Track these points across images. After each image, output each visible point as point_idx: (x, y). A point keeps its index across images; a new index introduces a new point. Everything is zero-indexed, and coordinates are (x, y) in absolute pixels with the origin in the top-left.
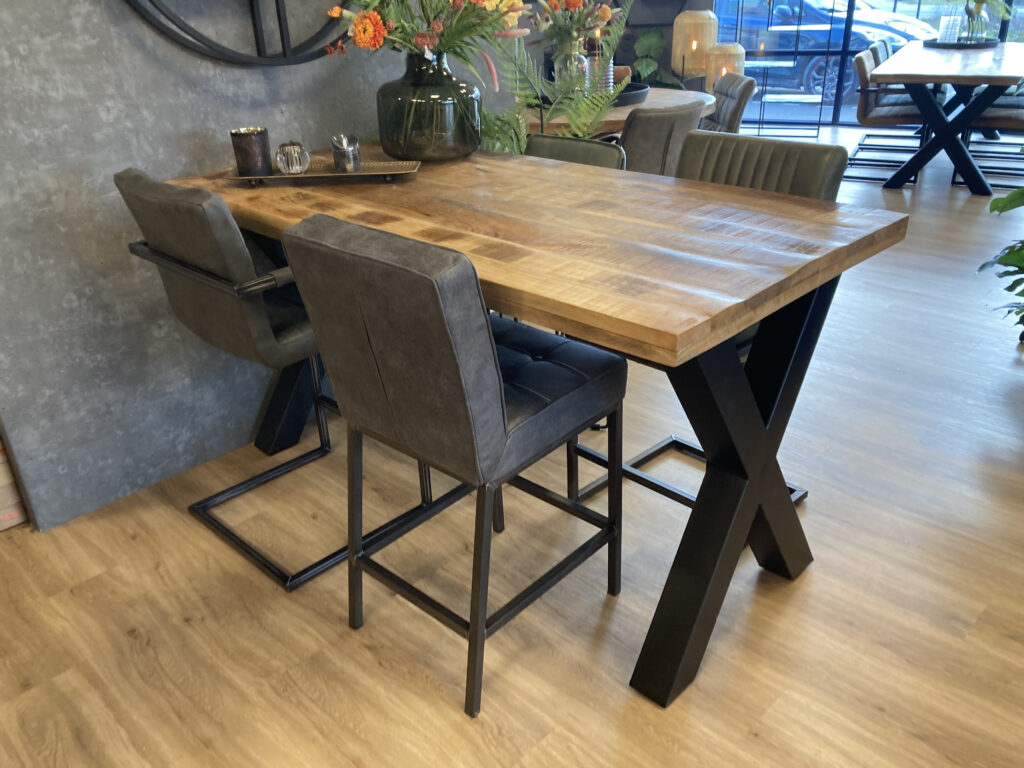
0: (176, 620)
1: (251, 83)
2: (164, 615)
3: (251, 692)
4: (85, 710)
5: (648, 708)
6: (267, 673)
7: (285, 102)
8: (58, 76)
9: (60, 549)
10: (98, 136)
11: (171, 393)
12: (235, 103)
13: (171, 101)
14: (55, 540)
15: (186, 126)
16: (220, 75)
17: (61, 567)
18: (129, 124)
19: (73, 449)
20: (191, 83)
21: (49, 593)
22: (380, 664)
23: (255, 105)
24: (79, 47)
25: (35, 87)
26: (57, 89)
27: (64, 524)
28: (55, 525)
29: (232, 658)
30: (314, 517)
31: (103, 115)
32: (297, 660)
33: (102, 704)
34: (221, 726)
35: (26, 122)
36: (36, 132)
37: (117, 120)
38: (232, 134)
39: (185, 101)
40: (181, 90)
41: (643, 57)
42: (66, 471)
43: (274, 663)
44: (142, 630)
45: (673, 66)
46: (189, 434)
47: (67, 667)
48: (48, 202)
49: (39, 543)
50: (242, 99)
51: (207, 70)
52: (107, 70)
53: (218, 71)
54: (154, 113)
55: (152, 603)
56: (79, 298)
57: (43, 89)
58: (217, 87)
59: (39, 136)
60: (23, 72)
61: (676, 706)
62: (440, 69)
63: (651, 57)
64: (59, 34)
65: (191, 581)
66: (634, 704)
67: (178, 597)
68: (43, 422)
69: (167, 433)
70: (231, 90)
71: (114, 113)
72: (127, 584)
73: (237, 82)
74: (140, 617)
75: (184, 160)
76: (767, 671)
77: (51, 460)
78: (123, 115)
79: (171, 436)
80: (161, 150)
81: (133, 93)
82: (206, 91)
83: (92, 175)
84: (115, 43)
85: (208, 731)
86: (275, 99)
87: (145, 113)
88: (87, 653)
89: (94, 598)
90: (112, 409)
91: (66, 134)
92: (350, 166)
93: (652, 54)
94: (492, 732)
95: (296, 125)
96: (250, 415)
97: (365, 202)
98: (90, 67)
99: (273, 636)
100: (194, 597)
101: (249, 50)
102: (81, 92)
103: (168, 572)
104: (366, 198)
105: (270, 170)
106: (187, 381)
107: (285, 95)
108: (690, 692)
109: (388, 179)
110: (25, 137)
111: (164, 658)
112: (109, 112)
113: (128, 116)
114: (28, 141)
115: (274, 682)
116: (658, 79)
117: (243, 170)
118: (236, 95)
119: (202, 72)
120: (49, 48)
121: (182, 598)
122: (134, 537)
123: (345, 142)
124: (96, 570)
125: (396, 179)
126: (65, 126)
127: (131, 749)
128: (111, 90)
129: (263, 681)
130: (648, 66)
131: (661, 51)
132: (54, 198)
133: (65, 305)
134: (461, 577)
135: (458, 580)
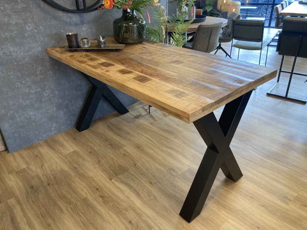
0: (45, 184)
1: (75, 18)
2: (42, 182)
3: (64, 209)
4: (15, 211)
5: (184, 222)
6: (70, 203)
7: (86, 24)
8: (13, 17)
9: (15, 158)
10: (26, 35)
11: (50, 112)
12: (70, 24)
13: (49, 23)
14: (14, 156)
15: (54, 31)
16: (65, 15)
17: (14, 164)
18: (36, 31)
19: (19, 129)
20: (55, 18)
21: (10, 173)
22: (104, 202)
23: (76, 25)
24: (20, 7)
25: (6, 20)
26: (13, 21)
27: (17, 151)
28: (15, 151)
29: (60, 197)
30: (90, 153)
31: (28, 28)
32: (79, 199)
33: (20, 210)
34: (54, 220)
35: (3, 31)
36: (7, 34)
37: (32, 30)
38: (67, 35)
39: (54, 24)
40: (52, 20)
41: (208, 5)
42: (17, 135)
43: (72, 200)
44: (35, 186)
45: (218, 8)
46: (55, 125)
47: (12, 197)
48: (11, 55)
49: (9, 157)
50: (72, 23)
51: (60, 14)
52: (29, 14)
53: (64, 14)
54: (44, 28)
55: (39, 178)
56: (21, 84)
57: (8, 20)
58: (64, 19)
59: (7, 35)
60: (2, 15)
61: (193, 222)
62: (133, 15)
63: (211, 5)
64: (13, 3)
65: (51, 171)
66: (180, 221)
67: (47, 177)
68: (10, 121)
69: (48, 124)
70: (68, 20)
71: (31, 27)
72: (32, 171)
73: (70, 18)
74: (35, 182)
75: (53, 42)
76: (223, 212)
77: (13, 132)
78: (34, 28)
79: (50, 125)
80: (46, 39)
81: (37, 21)
82: (60, 20)
83: (24, 47)
84: (31, 6)
85: (50, 221)
86: (82, 23)
87: (41, 28)
88: (18, 193)
89: (22, 175)
90: (32, 117)
91: (16, 34)
92: (102, 46)
93: (211, 4)
94: (135, 227)
95: (89, 31)
96: (74, 119)
97: (105, 58)
98: (23, 13)
99: (73, 191)
100: (52, 177)
101: (74, 8)
102: (21, 21)
103: (45, 168)
104: (106, 57)
105: (79, 46)
106: (55, 109)
107: (86, 22)
108: (197, 218)
109: (114, 50)
110: (3, 35)
111: (40, 196)
112: (29, 27)
113: (35, 29)
114: (4, 36)
115: (71, 206)
116: (212, 12)
117: (70, 47)
118: (70, 22)
119: (59, 15)
120: (10, 8)
121: (48, 177)
122: (37, 156)
123: (101, 38)
124: (24, 166)
125: (117, 50)
126: (16, 32)
127: (27, 226)
128: (30, 21)
129: (68, 206)
130: (209, 8)
131: (214, 3)
132: (12, 54)
133: (16, 86)
134: (132, 175)
135: (131, 176)
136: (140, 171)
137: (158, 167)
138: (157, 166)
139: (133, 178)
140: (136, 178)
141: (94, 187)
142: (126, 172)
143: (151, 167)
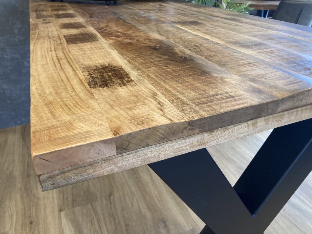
134: (96, 213)
135: (93, 214)
136: (111, 208)
137: (143, 210)
138: (142, 208)
139: (93, 218)
140: (99, 220)
141: (30, 217)
142: (90, 204)
143: (132, 206)
